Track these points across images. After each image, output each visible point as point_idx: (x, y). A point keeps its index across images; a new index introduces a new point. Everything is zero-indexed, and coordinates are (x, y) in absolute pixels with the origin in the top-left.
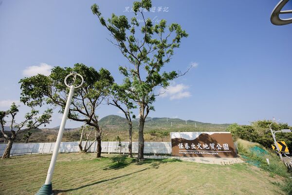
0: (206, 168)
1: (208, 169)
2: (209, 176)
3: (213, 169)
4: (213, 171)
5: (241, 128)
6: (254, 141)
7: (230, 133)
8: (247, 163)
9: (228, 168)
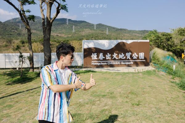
0: (121, 76)
1: (122, 76)
2: (124, 81)
3: (127, 76)
4: (127, 77)
5: (160, 36)
6: (168, 50)
7: (148, 41)
8: (157, 70)
9: (141, 74)
